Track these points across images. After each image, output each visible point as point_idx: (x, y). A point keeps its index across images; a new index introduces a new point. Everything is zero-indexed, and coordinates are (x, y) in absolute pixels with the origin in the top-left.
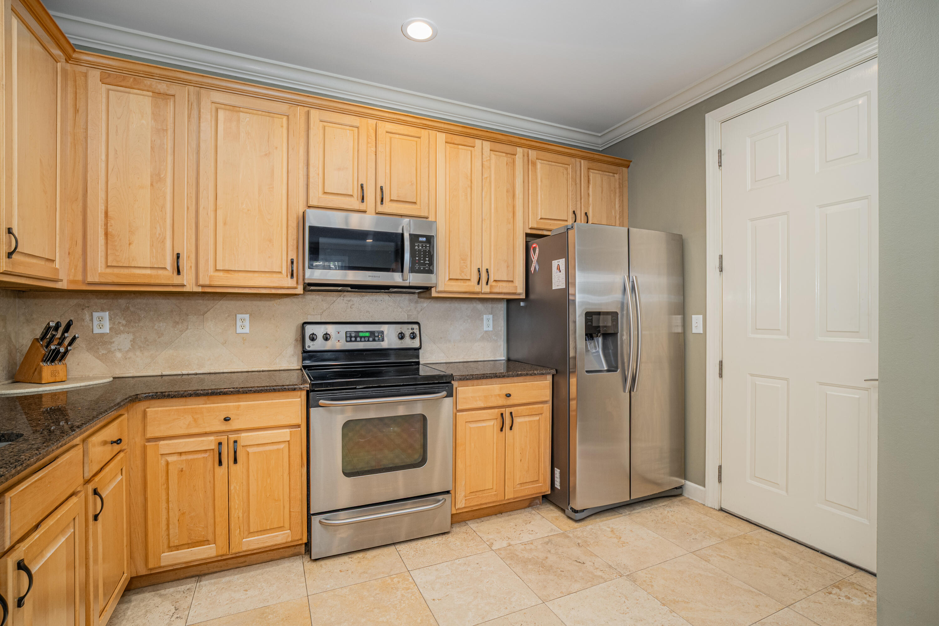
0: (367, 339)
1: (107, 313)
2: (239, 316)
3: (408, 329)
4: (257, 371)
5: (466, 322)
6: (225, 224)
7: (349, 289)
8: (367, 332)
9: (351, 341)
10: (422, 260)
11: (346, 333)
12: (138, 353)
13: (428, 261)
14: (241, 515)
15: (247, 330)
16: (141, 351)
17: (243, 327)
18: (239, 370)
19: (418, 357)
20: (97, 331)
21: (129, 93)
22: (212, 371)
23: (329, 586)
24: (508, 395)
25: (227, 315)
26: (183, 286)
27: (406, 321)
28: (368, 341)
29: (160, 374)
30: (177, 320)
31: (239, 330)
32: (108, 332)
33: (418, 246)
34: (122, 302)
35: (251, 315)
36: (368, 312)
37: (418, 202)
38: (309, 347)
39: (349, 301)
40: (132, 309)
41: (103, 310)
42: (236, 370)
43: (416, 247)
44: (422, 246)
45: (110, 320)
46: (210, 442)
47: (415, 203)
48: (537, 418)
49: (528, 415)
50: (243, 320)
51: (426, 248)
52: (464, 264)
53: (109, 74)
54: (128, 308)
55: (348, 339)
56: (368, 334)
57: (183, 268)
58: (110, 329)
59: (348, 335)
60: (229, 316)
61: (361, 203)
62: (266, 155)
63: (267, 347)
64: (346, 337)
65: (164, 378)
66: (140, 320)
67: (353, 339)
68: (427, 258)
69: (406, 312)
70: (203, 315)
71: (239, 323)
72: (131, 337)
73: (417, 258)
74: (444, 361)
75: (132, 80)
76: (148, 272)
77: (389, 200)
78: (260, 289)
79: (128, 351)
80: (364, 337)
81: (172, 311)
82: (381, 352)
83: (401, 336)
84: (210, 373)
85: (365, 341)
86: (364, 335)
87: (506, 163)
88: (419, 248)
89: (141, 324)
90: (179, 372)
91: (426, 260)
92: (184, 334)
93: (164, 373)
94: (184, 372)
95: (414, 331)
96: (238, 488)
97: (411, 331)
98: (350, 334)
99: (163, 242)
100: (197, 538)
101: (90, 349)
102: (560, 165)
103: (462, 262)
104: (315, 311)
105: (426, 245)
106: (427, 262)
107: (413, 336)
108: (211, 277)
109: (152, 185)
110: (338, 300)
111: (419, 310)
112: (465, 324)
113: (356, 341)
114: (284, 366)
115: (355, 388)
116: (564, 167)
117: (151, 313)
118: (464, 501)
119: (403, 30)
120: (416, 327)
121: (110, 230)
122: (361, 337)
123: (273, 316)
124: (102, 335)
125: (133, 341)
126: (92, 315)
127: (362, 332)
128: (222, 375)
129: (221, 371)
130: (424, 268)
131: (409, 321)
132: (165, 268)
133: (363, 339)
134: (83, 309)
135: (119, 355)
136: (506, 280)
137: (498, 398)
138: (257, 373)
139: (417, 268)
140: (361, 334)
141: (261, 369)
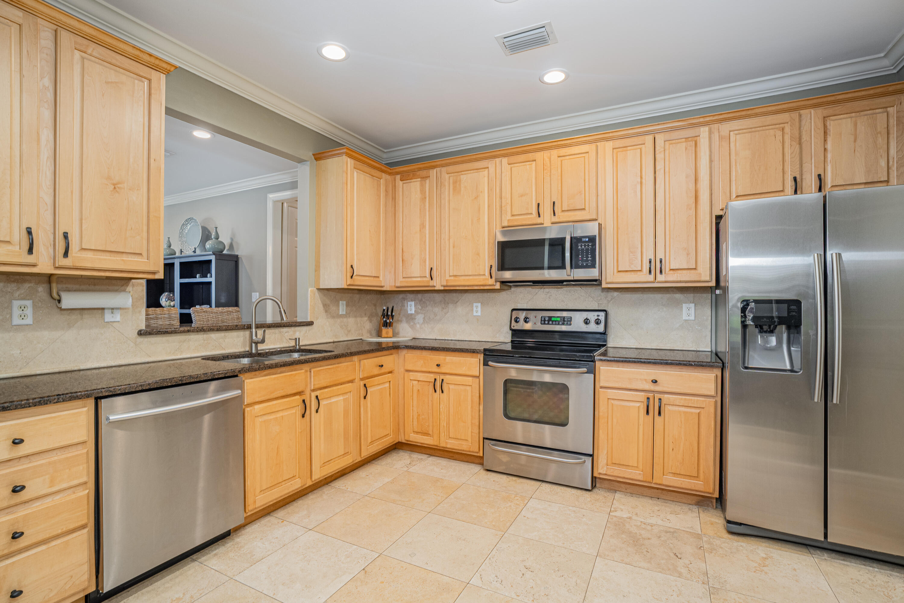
0: (557, 323)
1: (413, 302)
2: (475, 304)
3: (594, 316)
4: (485, 342)
5: (661, 310)
6: (454, 247)
7: (531, 284)
8: (558, 317)
9: (544, 324)
10: (585, 257)
11: (542, 317)
12: (426, 325)
13: (591, 257)
14: (445, 425)
15: (479, 314)
16: (427, 324)
17: (477, 312)
18: (484, 340)
19: (605, 341)
20: (409, 312)
21: (411, 182)
22: (460, 339)
23: (479, 484)
24: (655, 382)
25: (468, 304)
26: (434, 286)
27: (597, 309)
28: (559, 324)
29: (435, 338)
30: (443, 307)
31: (475, 314)
32: (414, 312)
33: (581, 246)
34: (420, 296)
35: (482, 303)
36: (563, 301)
37: (587, 208)
38: (514, 326)
39: (548, 293)
40: (423, 300)
41: (412, 301)
42: (472, 340)
43: (580, 247)
44: (585, 246)
45: (415, 306)
46: (431, 378)
47: (584, 209)
48: (698, 411)
49: (683, 406)
50: (477, 307)
51: (588, 247)
52: (634, 256)
53: (403, 175)
54: (422, 299)
55: (543, 322)
56: (559, 319)
57: (434, 276)
58: (415, 311)
59: (543, 319)
60: (469, 304)
61: (539, 218)
62: (475, 198)
63: (491, 326)
64: (541, 320)
65: (437, 340)
66: (427, 306)
67: (546, 322)
68: (590, 255)
69: (597, 301)
70: (456, 303)
71: (475, 309)
72: (423, 316)
73: (580, 256)
74: (635, 347)
75: (412, 175)
76: (419, 279)
77: (561, 211)
78: (474, 287)
79: (422, 324)
80: (555, 321)
81: (441, 301)
82: (565, 334)
83: (587, 322)
84: (459, 340)
85: (556, 324)
86: (556, 320)
87: (684, 149)
88: (581, 247)
89: (427, 309)
90: (444, 338)
91: (588, 257)
92: (447, 315)
93: (437, 338)
94: (446, 338)
95: (599, 318)
96: (444, 408)
97: (597, 318)
98: (545, 318)
99: (425, 262)
100: (425, 431)
101: (408, 322)
102: (770, 127)
103: (631, 254)
104: (523, 301)
105: (588, 244)
106: (590, 259)
107: (598, 322)
108: (447, 280)
109: (420, 230)
110: (539, 292)
111: (609, 299)
112: (659, 312)
113: (548, 324)
114: (502, 339)
115: (513, 356)
116: (777, 128)
117: (432, 302)
118: (605, 469)
119: (543, 82)
120: (602, 314)
121: (404, 258)
122: (553, 321)
123: (495, 304)
124: (412, 314)
125: (424, 318)
126: (407, 304)
127: (554, 317)
128: (465, 342)
129: (465, 340)
130: (587, 264)
131: (600, 309)
132: (426, 277)
133: (554, 323)
134: (404, 300)
135: (418, 326)
136: (686, 268)
137: (644, 382)
138: (484, 343)
139: (580, 264)
140: (553, 319)
141: (487, 341)
